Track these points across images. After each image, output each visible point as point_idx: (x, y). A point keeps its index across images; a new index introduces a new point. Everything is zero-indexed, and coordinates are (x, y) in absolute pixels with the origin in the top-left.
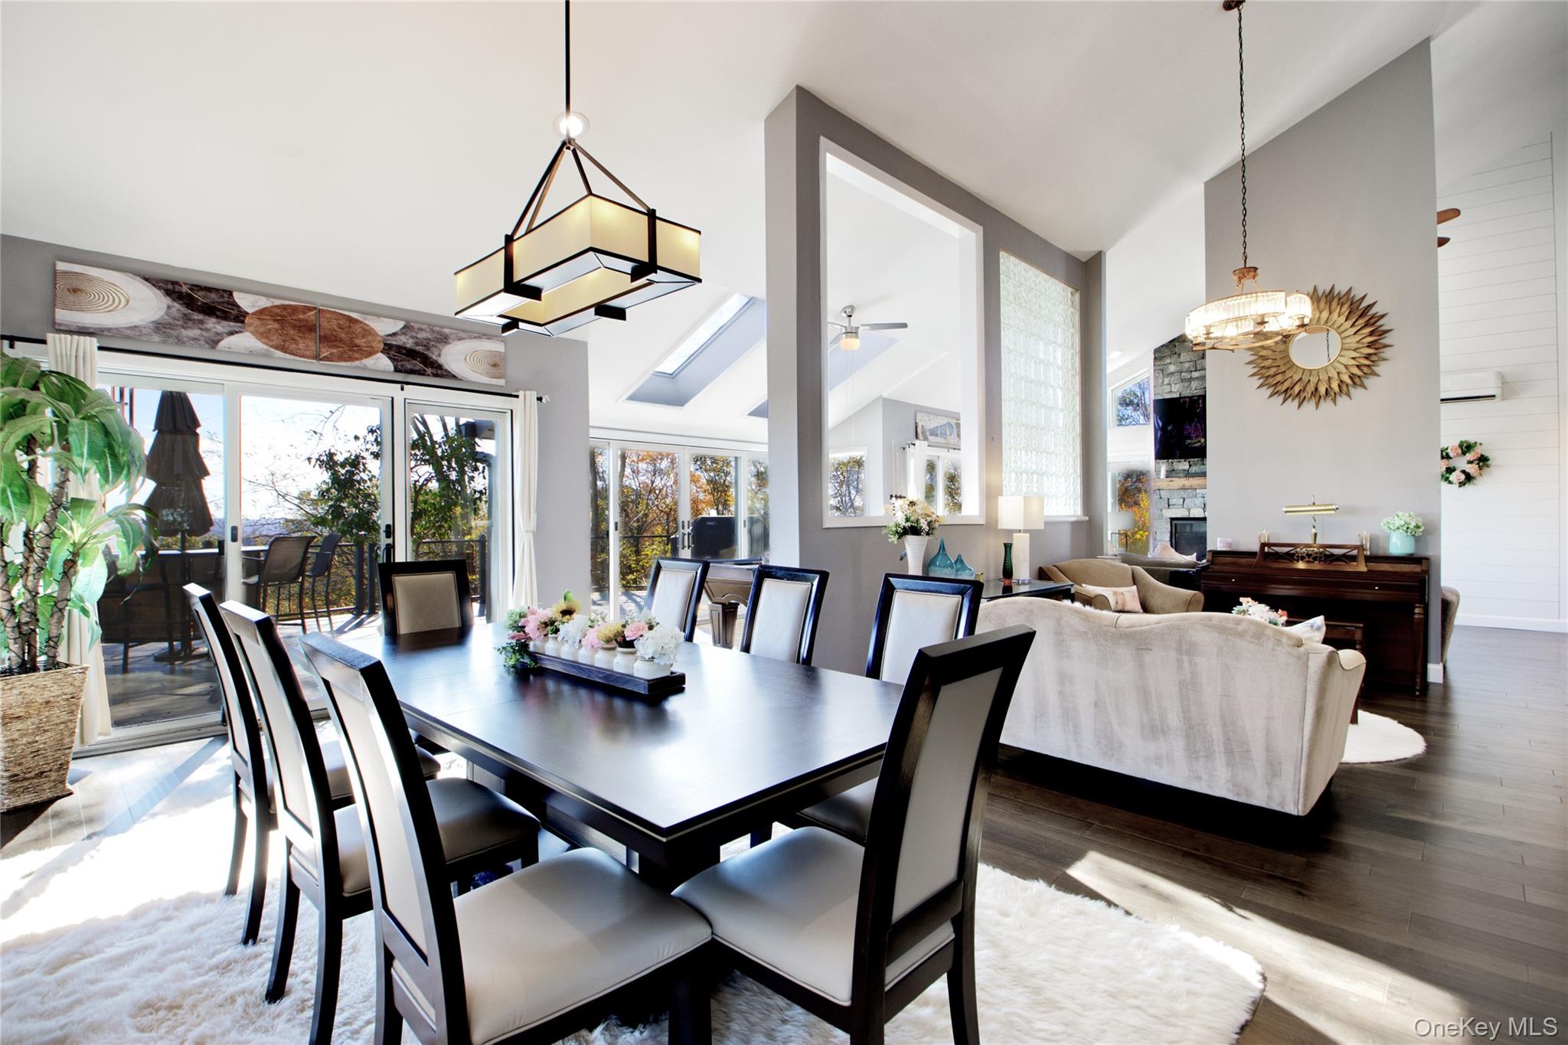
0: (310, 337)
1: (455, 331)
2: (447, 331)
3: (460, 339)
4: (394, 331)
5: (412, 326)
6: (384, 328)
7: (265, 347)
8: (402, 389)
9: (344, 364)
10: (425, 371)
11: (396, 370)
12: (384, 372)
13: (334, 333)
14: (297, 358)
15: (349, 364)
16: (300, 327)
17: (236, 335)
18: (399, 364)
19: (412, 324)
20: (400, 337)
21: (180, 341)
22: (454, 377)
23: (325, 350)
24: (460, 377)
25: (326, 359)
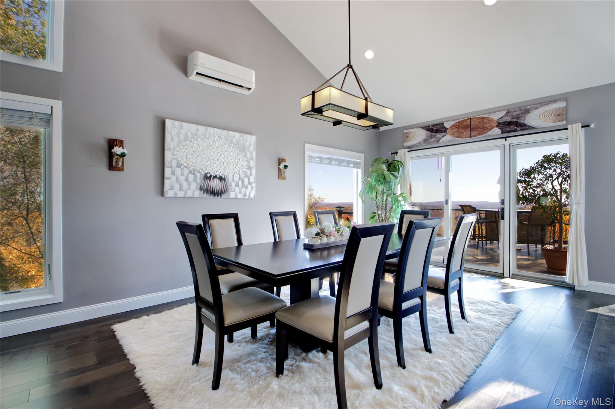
0: (468, 130)
1: (533, 106)
2: (529, 107)
3: (536, 108)
4: (502, 116)
5: (511, 111)
6: (496, 117)
7: (453, 138)
8: (506, 140)
9: (480, 136)
10: (517, 129)
11: (503, 133)
12: (497, 135)
13: (476, 125)
14: (463, 139)
15: (482, 136)
16: (464, 127)
17: (445, 137)
18: (504, 130)
19: (510, 110)
20: (504, 118)
21: (430, 143)
22: (533, 128)
23: (473, 133)
24: (536, 127)
25: (474, 136)
